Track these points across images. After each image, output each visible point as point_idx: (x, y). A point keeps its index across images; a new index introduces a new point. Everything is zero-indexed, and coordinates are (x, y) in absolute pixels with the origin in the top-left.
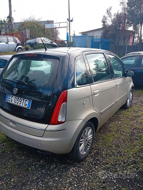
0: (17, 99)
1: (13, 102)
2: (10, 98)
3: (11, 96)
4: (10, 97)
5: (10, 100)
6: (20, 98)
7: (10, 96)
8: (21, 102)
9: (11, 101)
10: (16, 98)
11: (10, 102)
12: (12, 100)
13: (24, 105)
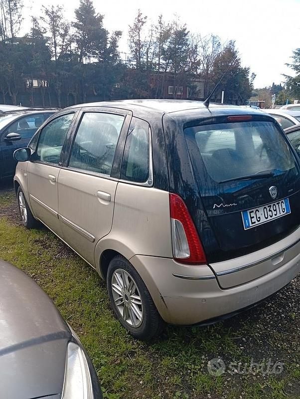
0: (268, 209)
1: (263, 220)
2: (253, 217)
3: (253, 212)
4: (253, 215)
5: (254, 220)
6: (272, 205)
7: (250, 213)
8: (276, 210)
9: (259, 221)
10: (265, 209)
11: (257, 223)
12: (259, 218)
13: (282, 213)
